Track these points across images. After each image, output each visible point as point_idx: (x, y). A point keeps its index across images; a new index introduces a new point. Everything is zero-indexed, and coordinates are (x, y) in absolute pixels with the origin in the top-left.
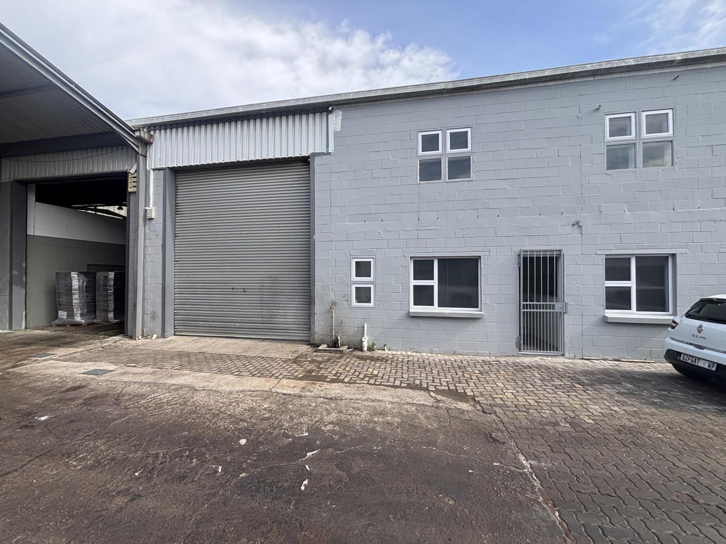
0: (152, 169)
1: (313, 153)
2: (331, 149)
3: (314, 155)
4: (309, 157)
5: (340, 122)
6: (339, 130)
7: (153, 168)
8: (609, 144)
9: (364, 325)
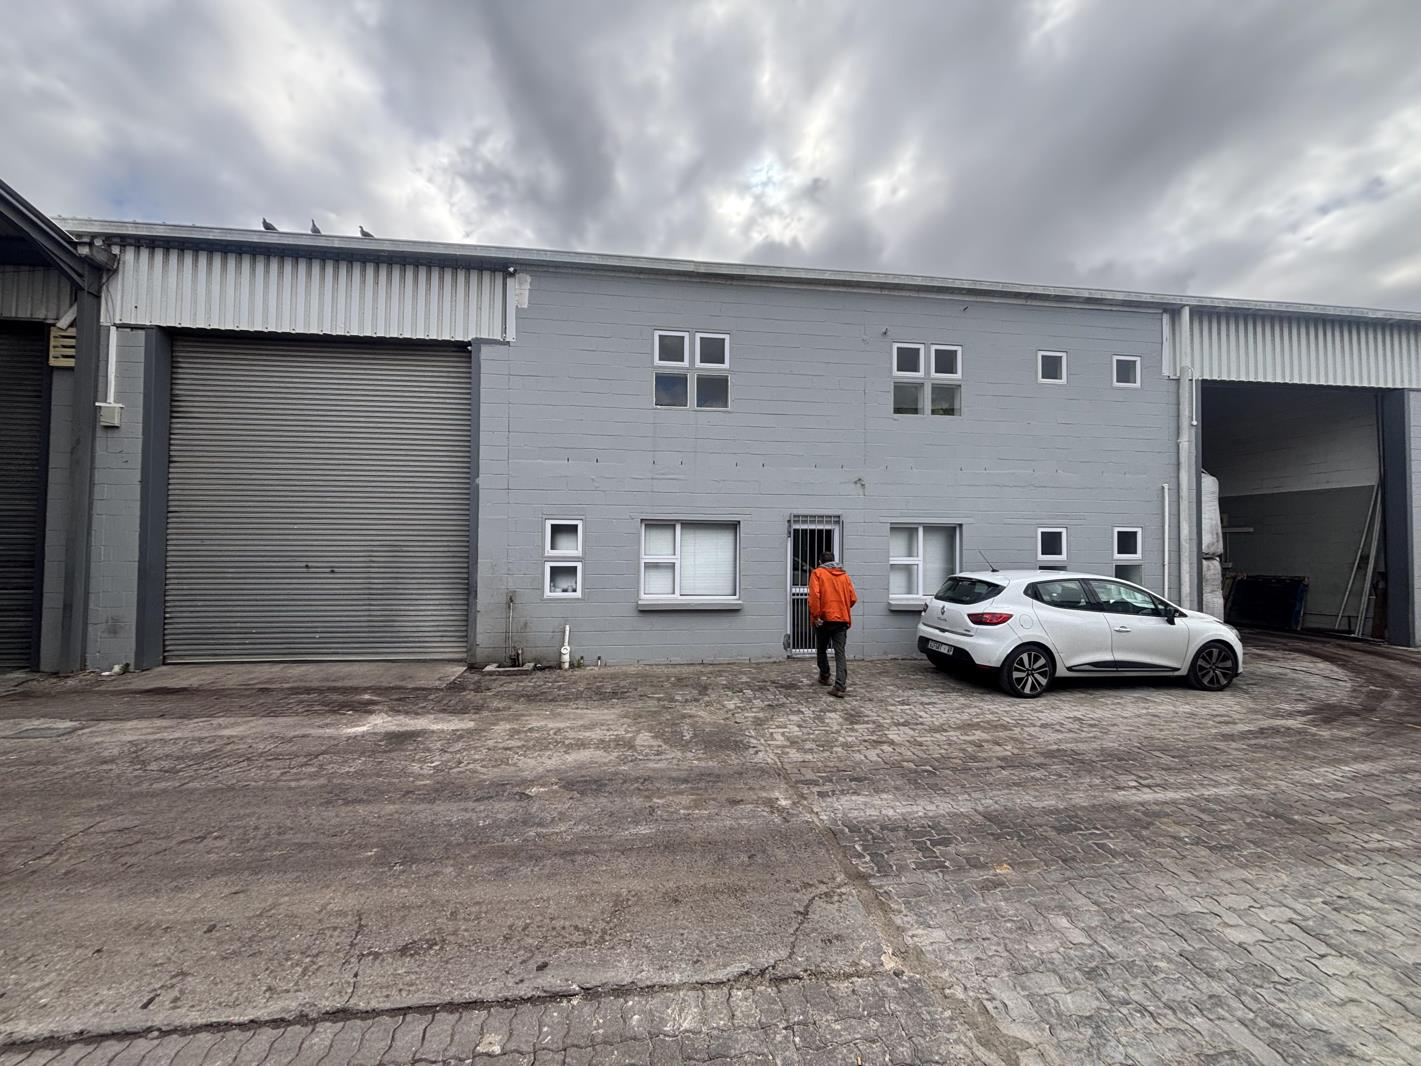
0: (115, 325)
1: (477, 338)
2: (511, 336)
3: (480, 341)
4: (469, 343)
5: (527, 292)
6: (526, 306)
7: (118, 322)
8: (897, 380)
9: (565, 628)
